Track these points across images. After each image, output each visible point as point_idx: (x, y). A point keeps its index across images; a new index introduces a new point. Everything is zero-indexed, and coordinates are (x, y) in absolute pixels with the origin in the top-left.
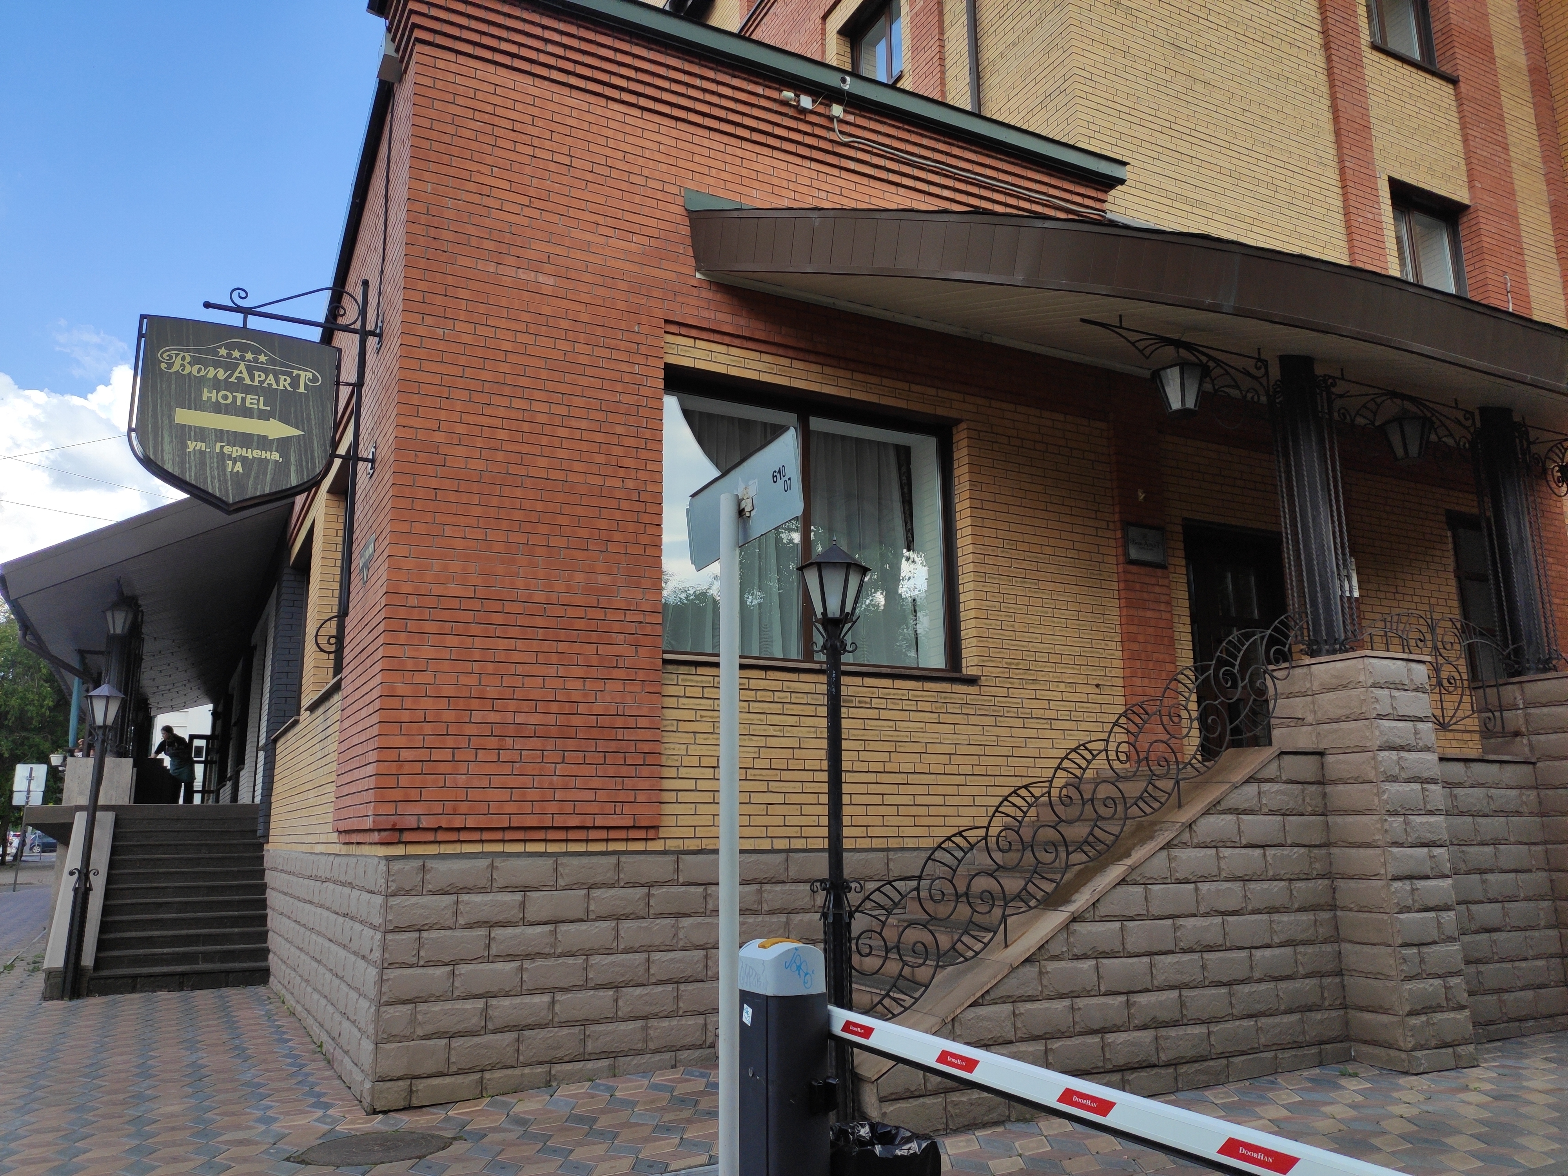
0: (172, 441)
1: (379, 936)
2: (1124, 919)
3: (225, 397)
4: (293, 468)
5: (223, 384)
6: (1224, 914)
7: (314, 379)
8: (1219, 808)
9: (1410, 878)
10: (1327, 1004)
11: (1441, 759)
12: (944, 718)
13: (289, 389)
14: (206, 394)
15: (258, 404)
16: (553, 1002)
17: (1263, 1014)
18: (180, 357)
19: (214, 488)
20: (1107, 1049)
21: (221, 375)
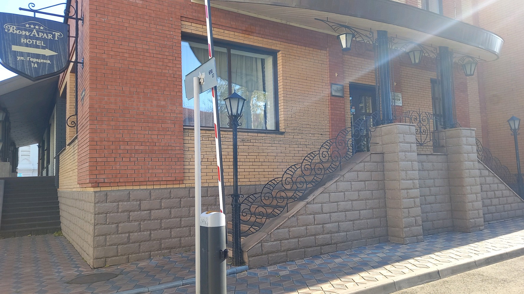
0: (11, 57)
1: (93, 216)
2: (322, 203)
3: (29, 41)
4: (55, 66)
5: (28, 37)
6: (352, 201)
7: (61, 35)
8: (352, 170)
9: (407, 189)
10: (382, 225)
11: (418, 154)
12: (273, 145)
13: (52, 38)
14: (22, 40)
15: (41, 44)
16: (151, 234)
17: (363, 229)
18: (12, 27)
19: (28, 72)
20: (316, 240)
21: (28, 34)
